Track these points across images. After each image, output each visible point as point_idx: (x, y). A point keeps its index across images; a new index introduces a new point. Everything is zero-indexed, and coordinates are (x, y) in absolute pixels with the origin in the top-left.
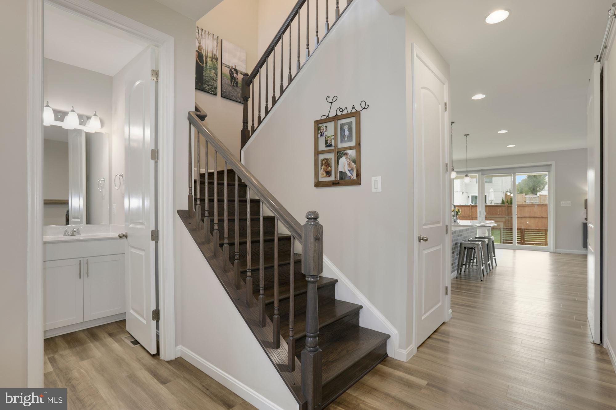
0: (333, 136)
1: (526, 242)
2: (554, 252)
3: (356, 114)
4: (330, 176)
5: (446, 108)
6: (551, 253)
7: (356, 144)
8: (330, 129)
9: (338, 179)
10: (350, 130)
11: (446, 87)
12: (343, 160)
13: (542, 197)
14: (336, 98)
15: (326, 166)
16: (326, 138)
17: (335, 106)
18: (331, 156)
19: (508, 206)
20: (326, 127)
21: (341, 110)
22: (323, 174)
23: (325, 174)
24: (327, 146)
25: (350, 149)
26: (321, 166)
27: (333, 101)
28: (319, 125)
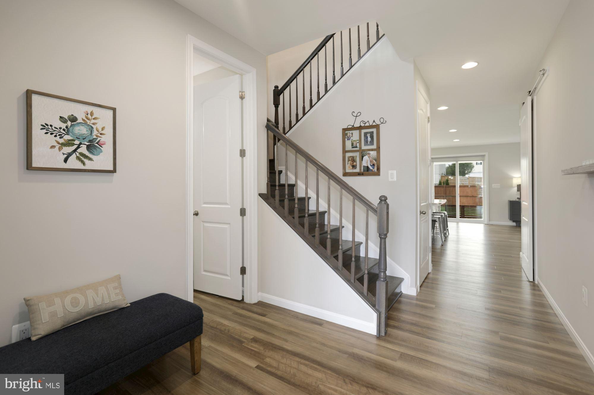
0: (358, 140)
1: (465, 216)
2: (488, 224)
3: (377, 127)
4: (355, 169)
5: (429, 121)
6: (486, 224)
7: (377, 147)
8: (355, 135)
9: (362, 171)
10: (372, 137)
11: (428, 105)
12: (366, 158)
13: (471, 178)
14: (359, 114)
15: (352, 162)
16: (352, 141)
17: (359, 119)
18: (357, 155)
19: (446, 187)
20: (352, 134)
21: (364, 123)
22: (350, 167)
23: (351, 167)
24: (353, 148)
25: (372, 151)
26: (348, 161)
27: (357, 116)
28: (346, 132)
